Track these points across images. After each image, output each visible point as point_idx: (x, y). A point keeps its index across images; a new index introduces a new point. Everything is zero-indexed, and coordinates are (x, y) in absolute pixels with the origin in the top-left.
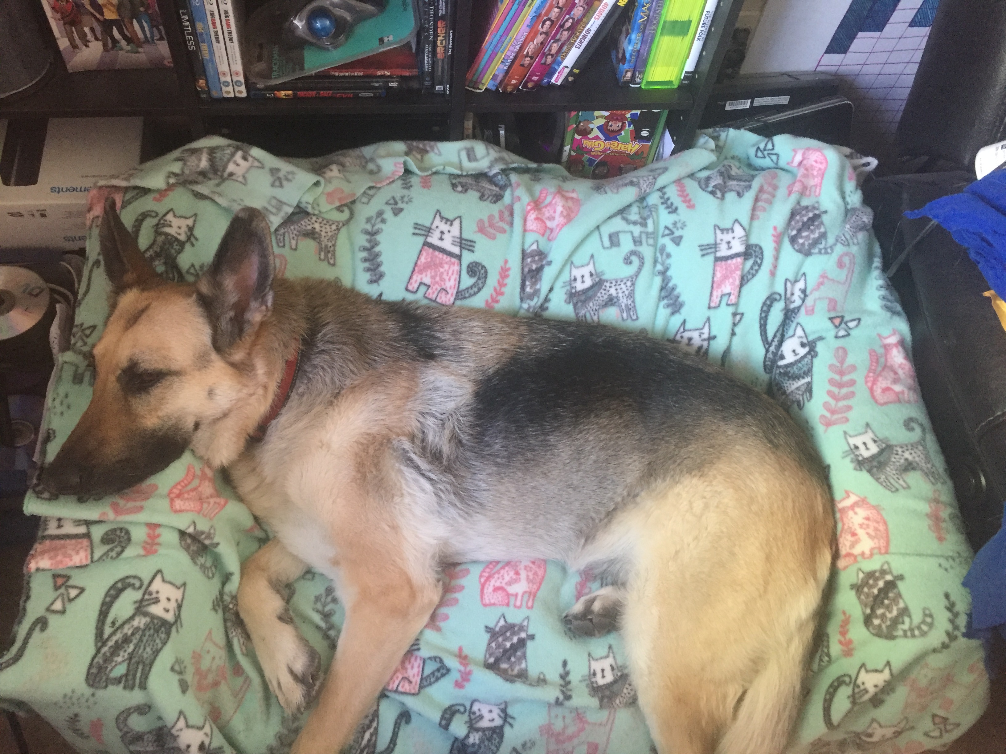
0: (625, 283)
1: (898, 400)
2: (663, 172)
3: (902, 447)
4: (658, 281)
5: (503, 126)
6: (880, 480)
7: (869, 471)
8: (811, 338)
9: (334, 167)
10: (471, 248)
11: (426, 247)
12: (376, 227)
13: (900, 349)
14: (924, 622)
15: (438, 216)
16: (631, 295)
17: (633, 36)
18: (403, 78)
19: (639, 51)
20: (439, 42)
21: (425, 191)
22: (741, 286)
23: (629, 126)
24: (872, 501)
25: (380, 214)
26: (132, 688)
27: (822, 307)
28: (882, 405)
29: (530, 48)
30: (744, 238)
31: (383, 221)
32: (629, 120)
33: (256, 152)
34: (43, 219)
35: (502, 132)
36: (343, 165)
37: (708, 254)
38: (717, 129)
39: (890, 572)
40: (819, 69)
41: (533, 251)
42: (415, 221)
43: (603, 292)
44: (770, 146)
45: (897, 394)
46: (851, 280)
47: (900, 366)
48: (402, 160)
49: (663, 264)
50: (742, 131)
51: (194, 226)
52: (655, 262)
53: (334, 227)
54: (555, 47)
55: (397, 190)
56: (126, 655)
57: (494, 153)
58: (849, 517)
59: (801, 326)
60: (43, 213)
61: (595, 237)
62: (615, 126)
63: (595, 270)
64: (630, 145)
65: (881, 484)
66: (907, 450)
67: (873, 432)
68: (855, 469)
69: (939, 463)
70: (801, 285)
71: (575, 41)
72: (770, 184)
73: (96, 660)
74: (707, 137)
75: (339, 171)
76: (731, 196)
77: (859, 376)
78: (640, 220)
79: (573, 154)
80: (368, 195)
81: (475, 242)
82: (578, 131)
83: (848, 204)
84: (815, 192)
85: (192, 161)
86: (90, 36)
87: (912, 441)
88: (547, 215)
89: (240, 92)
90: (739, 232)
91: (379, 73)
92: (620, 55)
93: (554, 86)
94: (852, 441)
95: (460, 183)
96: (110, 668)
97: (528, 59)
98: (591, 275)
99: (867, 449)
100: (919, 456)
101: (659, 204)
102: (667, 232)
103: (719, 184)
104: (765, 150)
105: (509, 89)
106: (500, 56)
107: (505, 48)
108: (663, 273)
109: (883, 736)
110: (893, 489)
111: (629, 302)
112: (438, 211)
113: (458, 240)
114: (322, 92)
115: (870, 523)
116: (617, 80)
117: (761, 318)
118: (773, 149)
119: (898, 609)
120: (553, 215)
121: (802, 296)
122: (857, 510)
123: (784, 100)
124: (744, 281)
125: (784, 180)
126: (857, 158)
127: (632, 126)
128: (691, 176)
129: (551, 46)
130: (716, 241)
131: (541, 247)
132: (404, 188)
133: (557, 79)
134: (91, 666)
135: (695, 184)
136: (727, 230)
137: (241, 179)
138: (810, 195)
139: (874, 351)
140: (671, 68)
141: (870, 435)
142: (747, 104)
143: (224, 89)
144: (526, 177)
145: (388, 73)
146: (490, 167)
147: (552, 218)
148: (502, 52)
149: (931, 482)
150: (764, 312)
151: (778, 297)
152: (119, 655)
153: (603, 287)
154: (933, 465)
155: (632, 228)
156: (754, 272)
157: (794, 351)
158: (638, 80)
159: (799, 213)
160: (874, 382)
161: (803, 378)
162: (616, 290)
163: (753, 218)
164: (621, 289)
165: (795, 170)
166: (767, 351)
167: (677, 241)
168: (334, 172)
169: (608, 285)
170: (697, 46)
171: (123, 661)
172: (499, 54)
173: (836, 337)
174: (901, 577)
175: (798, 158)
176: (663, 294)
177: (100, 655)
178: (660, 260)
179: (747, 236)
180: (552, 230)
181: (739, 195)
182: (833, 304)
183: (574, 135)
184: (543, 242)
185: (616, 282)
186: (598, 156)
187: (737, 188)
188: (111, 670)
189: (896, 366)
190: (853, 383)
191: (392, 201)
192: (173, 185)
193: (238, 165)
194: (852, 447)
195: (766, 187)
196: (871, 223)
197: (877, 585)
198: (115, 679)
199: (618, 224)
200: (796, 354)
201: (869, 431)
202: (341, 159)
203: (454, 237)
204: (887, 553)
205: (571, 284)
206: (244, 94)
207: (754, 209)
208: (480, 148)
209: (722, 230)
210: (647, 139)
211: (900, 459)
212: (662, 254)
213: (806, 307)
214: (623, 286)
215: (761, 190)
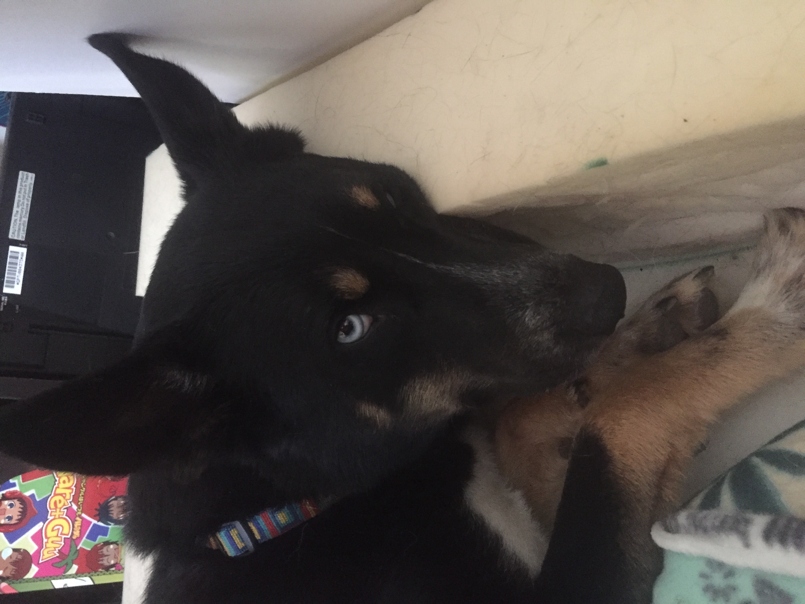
23: (14, 485)
79: (75, 568)
127: (11, 481)
183: (28, 581)
186: (85, 523)
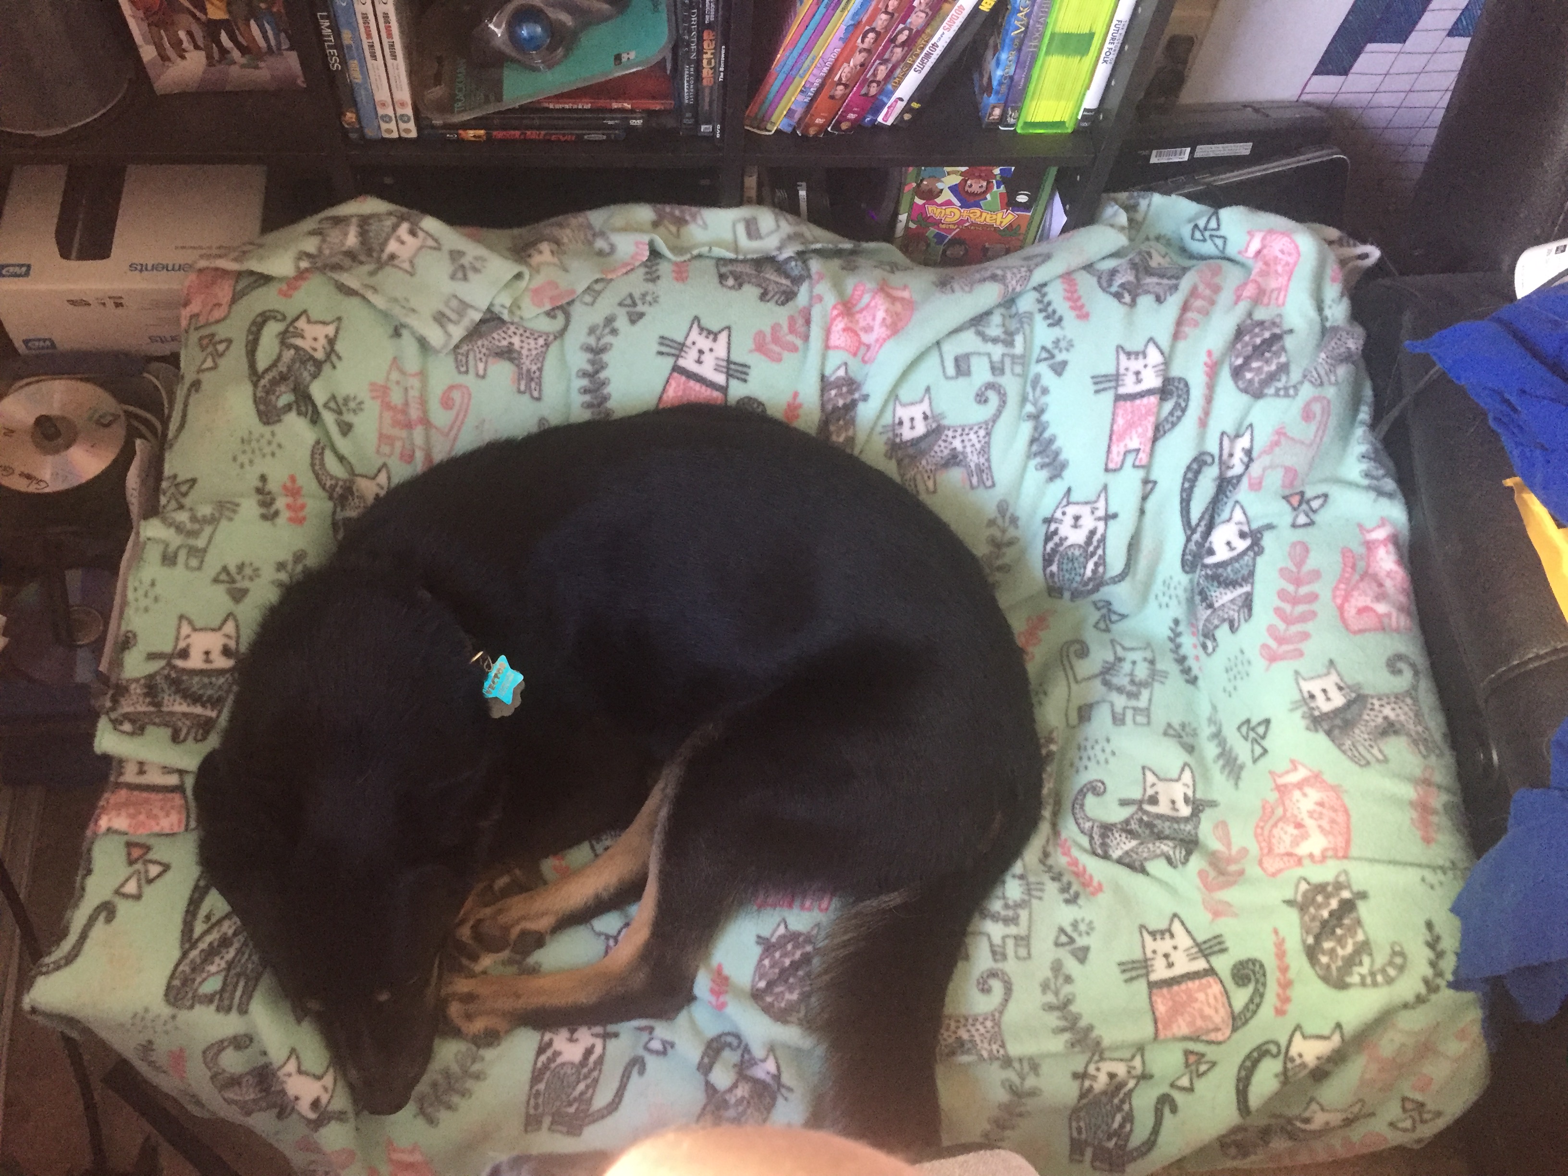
0: (976, 432)
1: (1382, 627)
2: (1043, 262)
3: (1380, 699)
4: (1026, 429)
5: (804, 184)
6: (1344, 748)
7: (1329, 733)
8: (1255, 526)
9: (545, 247)
10: (743, 376)
11: (675, 374)
12: (603, 341)
13: (1391, 548)
14: (1391, 963)
15: (695, 326)
16: (985, 450)
17: (1004, 56)
18: (650, 114)
19: (1011, 78)
20: (705, 62)
21: (678, 286)
22: (1155, 440)
23: (998, 187)
24: (1329, 778)
25: (610, 320)
26: (229, 1010)
27: (1275, 480)
28: (1355, 633)
29: (844, 72)
30: (1162, 367)
31: (614, 332)
32: (998, 178)
33: (430, 224)
34: (119, 311)
35: (803, 193)
36: (557, 242)
37: (1104, 389)
38: (1135, 194)
39: (1348, 887)
40: (1305, 98)
41: (838, 378)
42: (661, 334)
43: (943, 444)
44: (1213, 224)
45: (1379, 617)
46: (1321, 439)
47: (1389, 574)
48: (646, 238)
49: (1035, 404)
50: (1174, 196)
51: (335, 336)
52: (1024, 400)
53: (541, 341)
54: (882, 71)
55: (636, 284)
56: (223, 965)
57: (787, 226)
58: (1294, 799)
59: (1242, 507)
60: (119, 301)
61: (933, 360)
62: (976, 186)
63: (932, 411)
64: (1000, 215)
65: (1344, 752)
66: (1388, 703)
67: (1339, 674)
68: (1308, 729)
69: (1435, 724)
70: (1244, 442)
71: (914, 62)
72: (1208, 285)
73: (181, 968)
74: (1116, 207)
75: (552, 252)
76: (1145, 301)
77: (1324, 589)
78: (1003, 336)
79: (912, 226)
80: (594, 291)
81: (749, 367)
82: (919, 192)
83: (1327, 319)
84: (1277, 299)
85: (334, 236)
86: (186, 44)
87: (1396, 691)
88: (862, 323)
89: (408, 131)
90: (1154, 357)
91: (615, 105)
92: (985, 80)
93: (881, 127)
94: (1307, 686)
95: (731, 273)
96: (199, 980)
97: (841, 87)
98: (926, 417)
99: (1328, 699)
100: (1406, 714)
101: (1036, 310)
102: (1044, 355)
103: (1129, 282)
104: (1206, 229)
105: (812, 132)
106: (799, 83)
107: (806, 71)
108: (1036, 417)
109: (1327, 1123)
110: (1363, 762)
111: (982, 460)
112: (696, 319)
113: (724, 364)
114: (529, 133)
115: (1325, 811)
116: (979, 119)
117: (1183, 490)
118: (1218, 229)
119: (1355, 944)
120: (871, 323)
121: (1246, 459)
122: (1308, 790)
123: (1244, 149)
124: (1159, 432)
125: (1232, 277)
126: (1349, 246)
127: (1002, 187)
128: (1089, 267)
129: (876, 70)
130: (1118, 370)
131: (851, 374)
132: (647, 280)
133: (886, 117)
134: (172, 976)
135: (1094, 281)
136: (1137, 354)
137: (406, 266)
138: (1268, 304)
139: (1351, 551)
140: (1063, 103)
141: (1334, 678)
142: (1184, 155)
143: (384, 126)
144: (836, 263)
145: (628, 106)
146: (780, 249)
147: (868, 329)
148: (802, 77)
149: (1420, 752)
150: (1189, 480)
151: (1209, 460)
152: (212, 963)
153: (944, 437)
154: (1427, 728)
155: (990, 347)
156: (1175, 419)
157: (1228, 543)
158: (1011, 121)
159: (1250, 331)
160: (1346, 598)
161: (1241, 586)
162: (963, 441)
163: (1176, 336)
164: (970, 440)
165: (1250, 262)
166: (1188, 540)
167: (1059, 369)
168: (544, 254)
169: (950, 433)
170: (1103, 71)
171: (218, 972)
172: (797, 79)
173: (1294, 526)
174: (1363, 895)
175: (1255, 245)
176: (1035, 448)
177: (187, 961)
178: (1031, 397)
179: (1167, 363)
180: (868, 347)
181: (1159, 300)
182: (1291, 474)
183: (913, 199)
184: (855, 366)
185: (963, 430)
186: (950, 231)
187: (1158, 289)
188: (201, 983)
189: (1382, 574)
190: (1313, 597)
191: (629, 301)
192: (307, 270)
193: (402, 243)
194: (1306, 695)
195: (1201, 288)
196: (1360, 352)
197: (1329, 904)
198: (206, 996)
199: (968, 341)
200: (1232, 549)
201: (1333, 671)
202: (556, 232)
203: (717, 359)
204: (1345, 857)
205: (894, 430)
206: (414, 134)
207: (1179, 323)
208: (766, 218)
209: (1129, 354)
210: (1026, 207)
211: (1376, 716)
212: (1034, 388)
213: (1250, 479)
214: (972, 436)
215: (1194, 293)
